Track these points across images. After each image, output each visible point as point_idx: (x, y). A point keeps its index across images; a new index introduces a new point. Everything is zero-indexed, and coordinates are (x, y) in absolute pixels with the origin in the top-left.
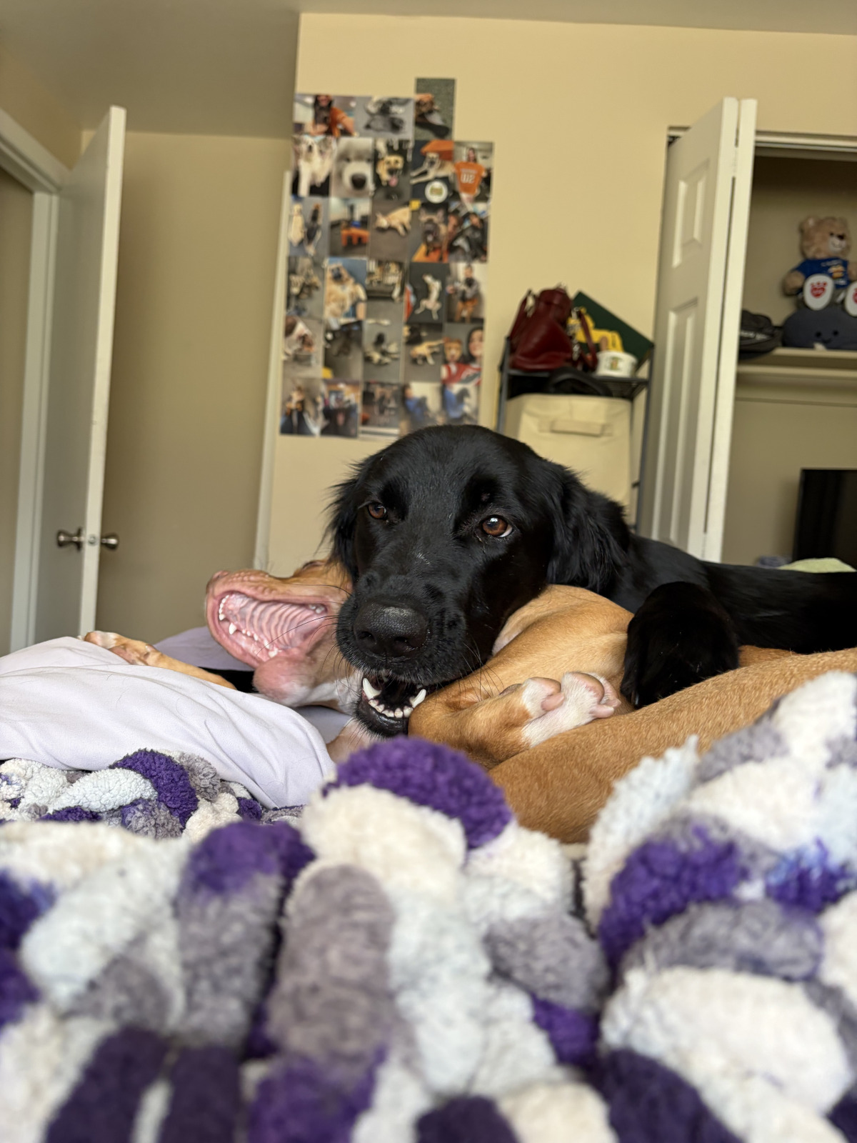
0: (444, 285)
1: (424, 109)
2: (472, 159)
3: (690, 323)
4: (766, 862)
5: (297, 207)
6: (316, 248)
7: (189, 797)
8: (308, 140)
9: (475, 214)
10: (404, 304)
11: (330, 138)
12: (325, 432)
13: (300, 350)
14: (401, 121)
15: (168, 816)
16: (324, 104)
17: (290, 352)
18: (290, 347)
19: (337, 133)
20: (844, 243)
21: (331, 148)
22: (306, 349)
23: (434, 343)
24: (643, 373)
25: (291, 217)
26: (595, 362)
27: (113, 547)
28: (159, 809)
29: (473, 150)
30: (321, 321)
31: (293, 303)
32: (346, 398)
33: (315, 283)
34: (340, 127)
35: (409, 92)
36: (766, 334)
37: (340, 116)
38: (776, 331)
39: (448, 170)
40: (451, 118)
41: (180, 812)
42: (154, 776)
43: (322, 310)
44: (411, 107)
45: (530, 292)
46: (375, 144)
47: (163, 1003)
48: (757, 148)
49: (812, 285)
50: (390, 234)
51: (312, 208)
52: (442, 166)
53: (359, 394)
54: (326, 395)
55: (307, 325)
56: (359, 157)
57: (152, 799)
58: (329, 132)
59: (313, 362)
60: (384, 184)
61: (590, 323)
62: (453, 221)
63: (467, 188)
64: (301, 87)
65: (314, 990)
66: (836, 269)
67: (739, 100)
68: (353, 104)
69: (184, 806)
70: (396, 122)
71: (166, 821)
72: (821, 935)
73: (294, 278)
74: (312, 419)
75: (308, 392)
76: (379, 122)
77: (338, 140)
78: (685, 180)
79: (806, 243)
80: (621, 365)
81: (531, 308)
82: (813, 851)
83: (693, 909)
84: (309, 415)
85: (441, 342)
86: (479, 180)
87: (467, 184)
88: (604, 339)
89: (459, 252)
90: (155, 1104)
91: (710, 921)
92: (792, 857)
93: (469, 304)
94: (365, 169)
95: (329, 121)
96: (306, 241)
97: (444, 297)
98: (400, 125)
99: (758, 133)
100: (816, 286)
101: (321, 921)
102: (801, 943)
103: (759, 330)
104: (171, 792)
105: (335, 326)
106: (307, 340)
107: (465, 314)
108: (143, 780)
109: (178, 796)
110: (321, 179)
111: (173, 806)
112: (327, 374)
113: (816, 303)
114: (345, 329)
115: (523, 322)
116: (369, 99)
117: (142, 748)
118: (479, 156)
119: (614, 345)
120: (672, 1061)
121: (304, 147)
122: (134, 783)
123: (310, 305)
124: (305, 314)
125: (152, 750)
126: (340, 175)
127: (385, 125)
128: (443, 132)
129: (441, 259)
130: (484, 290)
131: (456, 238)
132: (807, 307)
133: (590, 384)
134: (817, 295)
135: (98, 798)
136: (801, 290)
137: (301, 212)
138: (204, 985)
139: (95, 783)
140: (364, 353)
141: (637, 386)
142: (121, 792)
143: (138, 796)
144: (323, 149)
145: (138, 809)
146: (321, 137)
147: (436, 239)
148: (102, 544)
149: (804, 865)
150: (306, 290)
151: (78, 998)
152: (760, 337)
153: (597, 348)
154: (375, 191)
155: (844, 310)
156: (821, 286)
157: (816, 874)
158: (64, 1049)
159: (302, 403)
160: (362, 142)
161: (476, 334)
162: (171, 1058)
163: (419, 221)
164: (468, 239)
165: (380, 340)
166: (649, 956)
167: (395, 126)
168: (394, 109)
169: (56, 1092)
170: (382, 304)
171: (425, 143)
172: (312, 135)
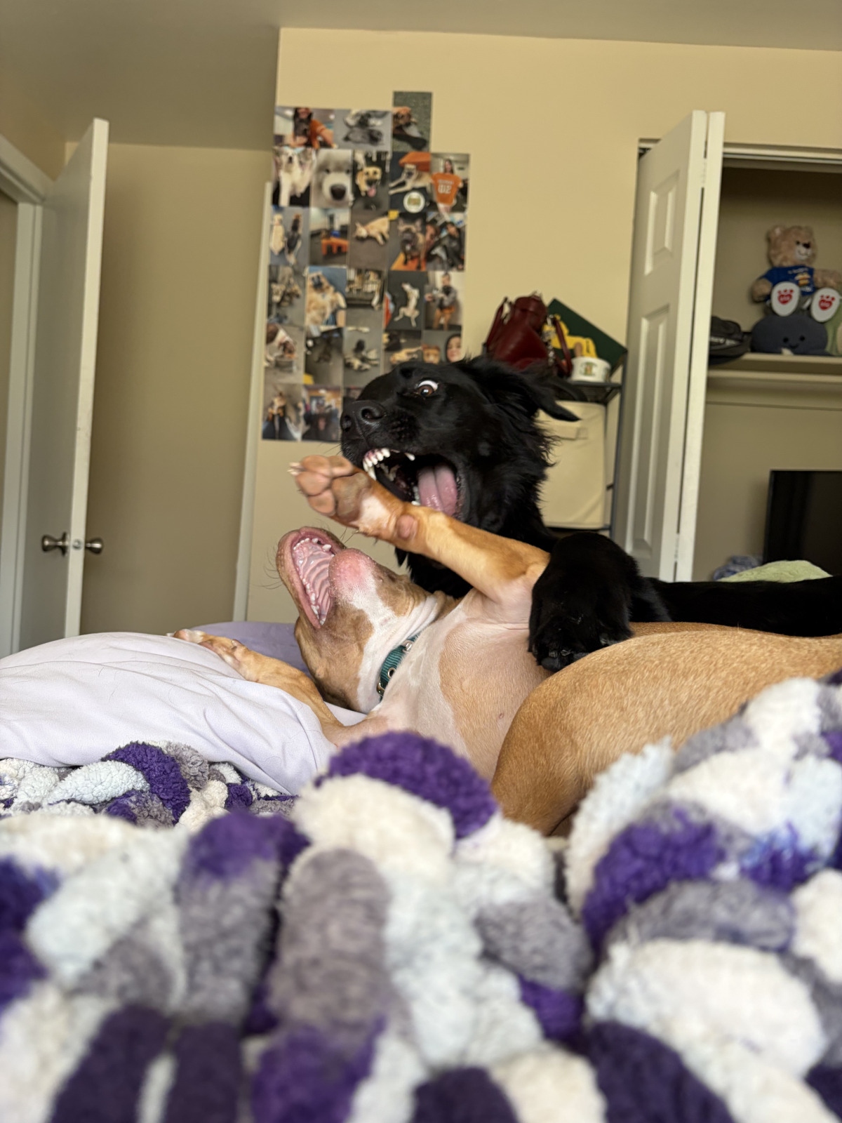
0: (422, 293)
1: (402, 122)
2: (449, 170)
3: (661, 328)
4: (741, 844)
5: (278, 217)
6: (297, 257)
7: (181, 789)
8: (289, 151)
9: (452, 224)
10: (384, 312)
11: (309, 149)
12: (306, 437)
13: (282, 357)
14: (379, 133)
15: (161, 808)
16: (304, 116)
17: (272, 359)
18: (271, 354)
19: (317, 145)
20: (809, 251)
21: (311, 158)
22: (287, 355)
23: (413, 350)
24: (617, 378)
25: (272, 227)
26: (570, 367)
27: (98, 551)
28: (152, 800)
29: (450, 162)
30: (302, 329)
31: (274, 310)
32: (327, 404)
33: (296, 291)
34: (320, 139)
35: (386, 104)
36: (736, 340)
37: (319, 129)
38: (745, 337)
39: (426, 181)
40: (429, 130)
41: (173, 804)
42: (146, 768)
43: (303, 318)
44: (389, 119)
45: (506, 300)
46: (354, 155)
47: (165, 983)
48: (725, 160)
49: (779, 292)
50: (368, 244)
51: (293, 218)
52: (419, 178)
53: (340, 399)
54: (308, 401)
55: (288, 333)
56: (339, 169)
57: (144, 790)
58: (309, 144)
59: (294, 368)
60: (363, 194)
61: (565, 331)
62: (430, 230)
63: (444, 199)
64: (280, 101)
65: (315, 963)
66: (803, 277)
67: (707, 112)
68: (332, 117)
69: (177, 797)
70: (375, 135)
71: (159, 813)
72: (793, 911)
73: (274, 286)
74: (293, 424)
75: (289, 397)
76: (358, 135)
77: (317, 152)
78: (656, 191)
79: (773, 252)
80: (595, 370)
81: (507, 315)
82: (784, 834)
83: (673, 887)
84: (291, 421)
85: (420, 348)
86: (455, 190)
87: (444, 194)
88: (579, 345)
89: (437, 260)
90: (160, 1076)
91: (690, 897)
92: (765, 840)
93: (447, 312)
94: (344, 180)
95: (308, 133)
96: (286, 251)
97: (422, 305)
98: (379, 137)
99: (726, 145)
100: (783, 293)
101: (319, 899)
102: (775, 917)
103: (729, 336)
104: (163, 784)
105: (316, 333)
106: (289, 347)
107: (442, 321)
108: (135, 772)
109: (171, 788)
110: (301, 189)
111: (166, 797)
112: (308, 380)
113: (783, 310)
114: (325, 336)
115: (500, 329)
116: (349, 111)
117: (134, 741)
118: (456, 167)
119: (588, 351)
120: (655, 1029)
121: (284, 159)
122: (125, 775)
123: (291, 313)
124: (286, 322)
125: (143, 743)
126: (320, 186)
127: (363, 137)
128: (421, 144)
129: (419, 267)
130: (461, 297)
131: (433, 248)
132: (774, 313)
133: (564, 388)
134: (785, 302)
135: (90, 791)
136: (768, 297)
137: (281, 222)
138: (205, 966)
139: (87, 776)
140: (345, 360)
141: (611, 391)
142: (113, 784)
143: (130, 787)
144: (303, 160)
145: (131, 801)
146: (301, 149)
147: (413, 248)
148: (86, 548)
149: (777, 846)
150: (287, 298)
151: (83, 977)
152: (729, 342)
153: (572, 354)
154: (354, 202)
155: (810, 316)
156: (788, 293)
157: (787, 855)
158: (71, 1024)
159: (284, 408)
160: (341, 154)
161: (454, 341)
162: (173, 1036)
163: (398, 231)
164: (445, 248)
165: (360, 346)
166: (633, 931)
167: (374, 138)
168: (372, 121)
169: (63, 1065)
170: (361, 312)
171: (404, 154)
172: (293, 148)
